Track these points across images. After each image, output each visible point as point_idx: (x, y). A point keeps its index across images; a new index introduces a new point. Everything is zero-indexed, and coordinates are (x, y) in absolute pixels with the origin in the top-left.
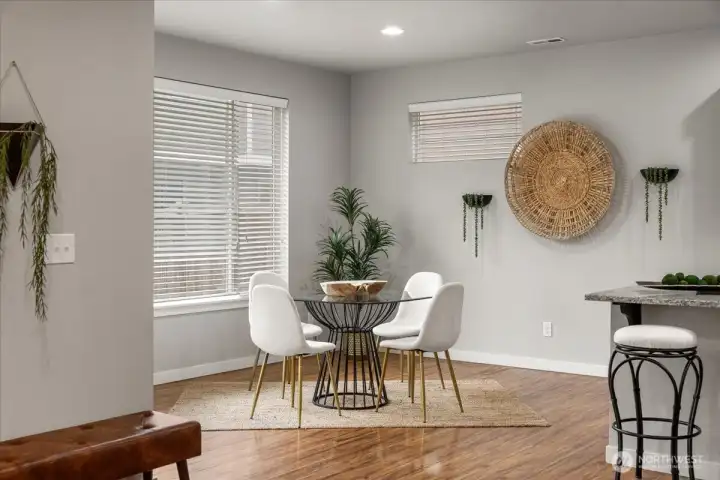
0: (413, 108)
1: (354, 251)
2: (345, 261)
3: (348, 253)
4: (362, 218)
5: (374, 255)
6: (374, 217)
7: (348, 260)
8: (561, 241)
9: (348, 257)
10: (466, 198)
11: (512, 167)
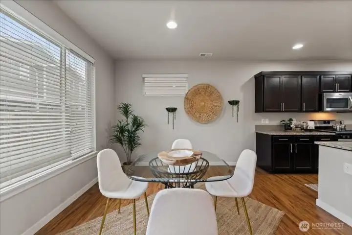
0: (144, 76)
1: (129, 130)
2: (125, 134)
3: (126, 130)
4: (131, 116)
5: (137, 132)
6: (136, 115)
7: (126, 134)
8: (205, 123)
9: (126, 132)
10: (167, 109)
11: (187, 99)
